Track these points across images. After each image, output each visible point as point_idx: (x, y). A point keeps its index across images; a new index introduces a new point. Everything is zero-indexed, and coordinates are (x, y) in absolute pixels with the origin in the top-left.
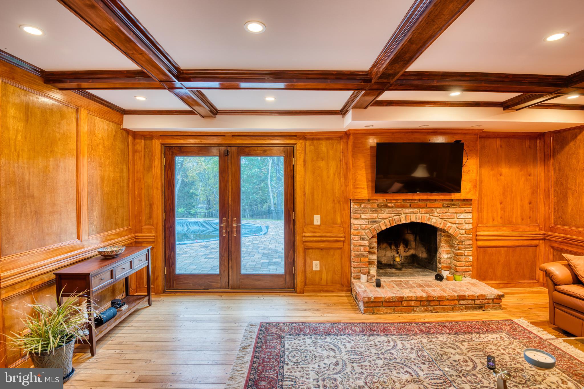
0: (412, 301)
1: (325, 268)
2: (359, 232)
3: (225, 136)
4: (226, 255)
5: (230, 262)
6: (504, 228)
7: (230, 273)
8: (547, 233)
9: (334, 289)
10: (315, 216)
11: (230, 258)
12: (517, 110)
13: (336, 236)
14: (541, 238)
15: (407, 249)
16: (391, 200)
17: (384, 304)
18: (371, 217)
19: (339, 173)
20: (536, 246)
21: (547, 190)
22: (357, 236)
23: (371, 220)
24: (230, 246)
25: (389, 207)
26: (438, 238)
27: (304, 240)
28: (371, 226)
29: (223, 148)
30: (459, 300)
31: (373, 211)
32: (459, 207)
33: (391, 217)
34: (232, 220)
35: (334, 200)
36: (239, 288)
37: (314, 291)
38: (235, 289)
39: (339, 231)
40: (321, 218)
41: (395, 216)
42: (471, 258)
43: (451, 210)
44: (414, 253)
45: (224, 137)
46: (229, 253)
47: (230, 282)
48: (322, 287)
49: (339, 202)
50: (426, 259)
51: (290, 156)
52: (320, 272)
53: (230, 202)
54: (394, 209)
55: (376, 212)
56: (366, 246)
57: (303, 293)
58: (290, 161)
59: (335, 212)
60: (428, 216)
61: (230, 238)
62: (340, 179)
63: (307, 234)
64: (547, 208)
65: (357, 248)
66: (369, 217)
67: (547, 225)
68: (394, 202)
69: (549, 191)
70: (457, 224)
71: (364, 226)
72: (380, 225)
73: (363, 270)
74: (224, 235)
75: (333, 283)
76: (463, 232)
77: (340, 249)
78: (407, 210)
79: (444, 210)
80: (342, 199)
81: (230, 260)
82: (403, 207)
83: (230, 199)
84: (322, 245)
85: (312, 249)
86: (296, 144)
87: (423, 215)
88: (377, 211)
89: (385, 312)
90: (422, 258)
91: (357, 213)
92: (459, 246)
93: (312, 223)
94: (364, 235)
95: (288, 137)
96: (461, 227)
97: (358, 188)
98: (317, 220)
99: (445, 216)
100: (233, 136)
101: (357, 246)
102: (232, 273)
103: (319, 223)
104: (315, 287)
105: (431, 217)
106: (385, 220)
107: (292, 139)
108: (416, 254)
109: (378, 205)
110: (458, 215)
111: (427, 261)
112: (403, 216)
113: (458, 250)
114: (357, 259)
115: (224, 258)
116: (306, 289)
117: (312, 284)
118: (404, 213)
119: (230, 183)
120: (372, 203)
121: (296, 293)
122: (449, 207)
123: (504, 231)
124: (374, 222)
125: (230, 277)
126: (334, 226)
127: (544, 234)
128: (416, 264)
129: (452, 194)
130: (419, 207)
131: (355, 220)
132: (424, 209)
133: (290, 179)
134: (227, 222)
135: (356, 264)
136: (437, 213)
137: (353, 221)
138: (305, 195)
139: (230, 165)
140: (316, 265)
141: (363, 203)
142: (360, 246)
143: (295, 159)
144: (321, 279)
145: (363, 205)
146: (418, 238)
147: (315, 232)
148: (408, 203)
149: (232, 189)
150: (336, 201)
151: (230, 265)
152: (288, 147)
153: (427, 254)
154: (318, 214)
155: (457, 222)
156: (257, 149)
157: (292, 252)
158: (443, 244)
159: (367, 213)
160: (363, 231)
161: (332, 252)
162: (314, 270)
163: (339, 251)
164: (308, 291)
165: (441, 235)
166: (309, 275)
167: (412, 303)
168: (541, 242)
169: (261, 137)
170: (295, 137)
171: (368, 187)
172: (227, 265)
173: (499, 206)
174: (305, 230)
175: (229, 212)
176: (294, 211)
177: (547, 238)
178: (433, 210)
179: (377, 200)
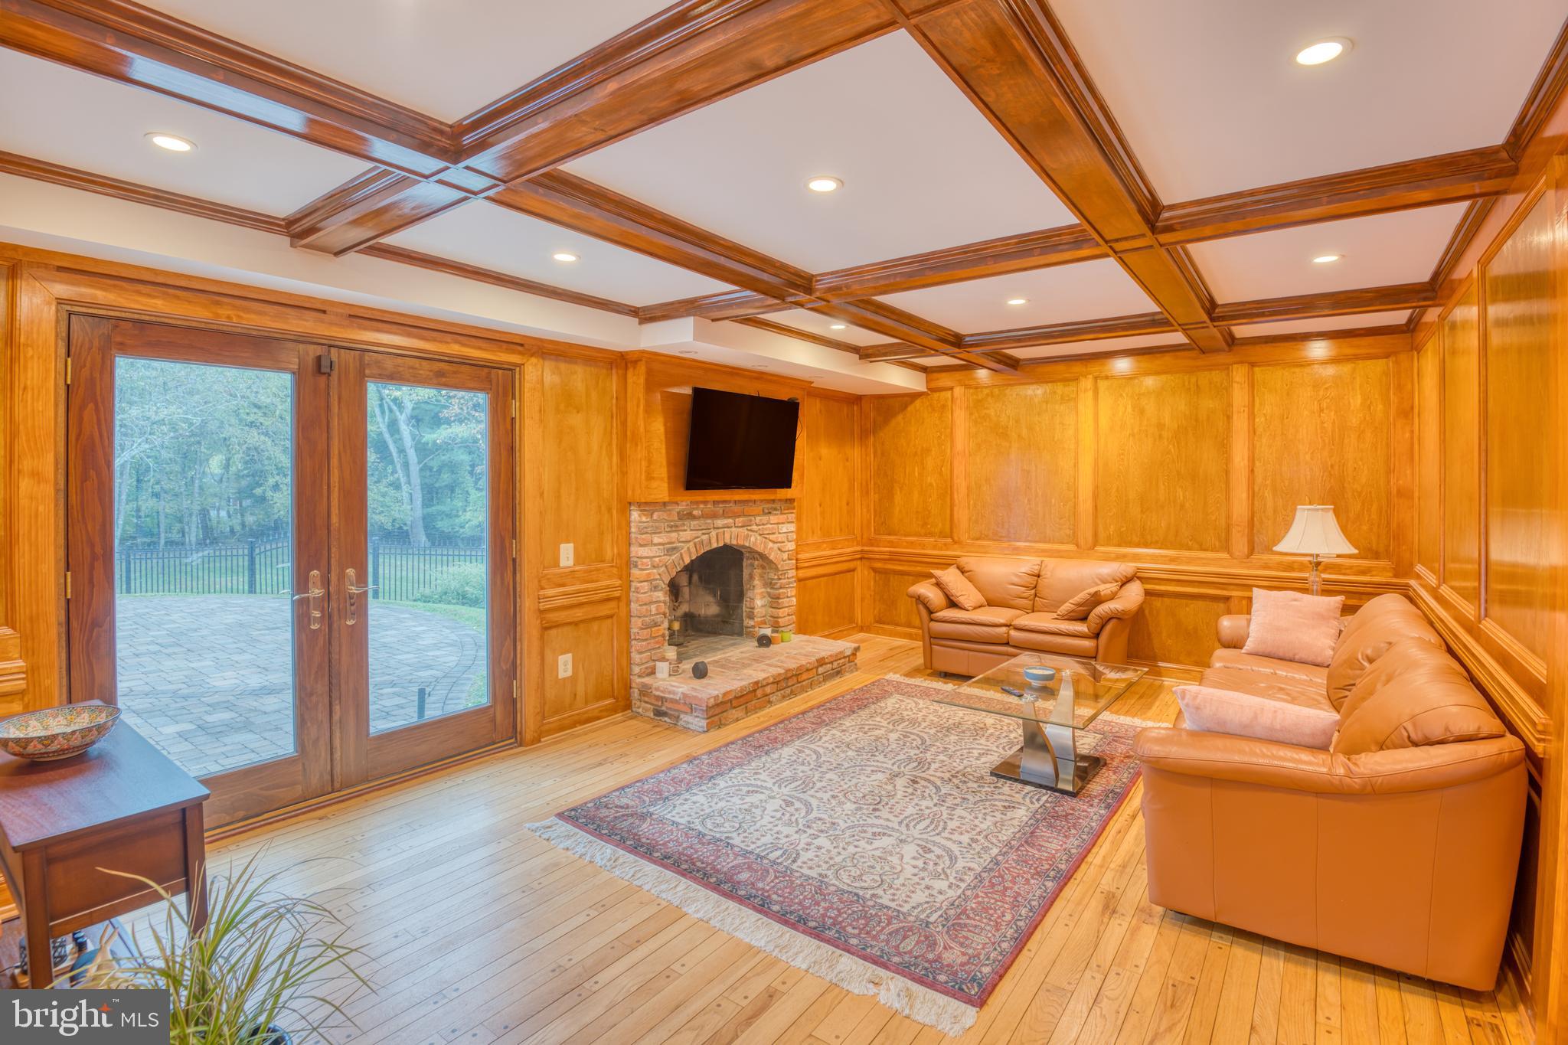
0: (768, 684)
1: (583, 665)
2: (649, 574)
3: (324, 312)
4: (321, 688)
5: (337, 708)
6: (825, 545)
7: (337, 742)
8: (866, 548)
9: (601, 711)
10: (563, 546)
11: (335, 694)
12: (871, 362)
13: (607, 587)
14: (859, 556)
15: (677, 604)
16: (697, 503)
17: (735, 703)
18: (668, 540)
19: (610, 444)
20: (853, 570)
21: (864, 483)
22: (646, 583)
23: (668, 546)
24: (335, 656)
25: (694, 518)
26: (746, 573)
27: (542, 606)
28: (668, 557)
29: (313, 351)
30: (817, 668)
31: (671, 527)
32: (782, 514)
33: (698, 537)
34: (342, 576)
35: (600, 507)
36: (366, 780)
37: (562, 729)
38: (353, 786)
39: (610, 577)
40: (575, 549)
41: (703, 534)
42: (794, 599)
43: (773, 519)
44: (687, 610)
45: (322, 316)
46: (334, 681)
47: (337, 770)
48: (578, 714)
49: (609, 510)
50: (717, 616)
51: (505, 394)
52: (573, 679)
53: (334, 519)
54: (702, 521)
55: (674, 528)
56: (660, 602)
57: (540, 741)
58: (506, 408)
59: (603, 533)
60: (744, 531)
61: (335, 634)
62: (610, 457)
63: (550, 592)
64: (865, 510)
65: (647, 610)
66: (666, 540)
67: (865, 536)
68: (702, 506)
69: (867, 485)
70: (780, 542)
71: (657, 559)
72: (681, 555)
73: (655, 654)
74: (315, 627)
75: (599, 697)
76: (785, 556)
77: (611, 617)
78: (719, 522)
79: (765, 518)
80: (615, 503)
81: (336, 703)
82: (714, 516)
83: (335, 511)
84: (579, 614)
85: (558, 626)
86: (520, 365)
87: (738, 529)
88: (677, 526)
89: (735, 717)
90: (706, 617)
91: (647, 533)
92: (782, 581)
93: (556, 564)
94: (656, 579)
95: (505, 346)
96: (783, 547)
97: (653, 478)
98: (567, 555)
99: (766, 529)
100: (350, 316)
101: (645, 604)
102: (341, 739)
103: (571, 563)
104: (564, 718)
105: (750, 533)
106: (688, 545)
107: (514, 352)
108: (692, 610)
109: (678, 513)
110: (780, 526)
111: (719, 619)
112: (714, 533)
113: (781, 588)
114: (645, 632)
115: (314, 699)
116: (546, 727)
117: (556, 712)
118: (714, 528)
119: (334, 462)
120: (669, 510)
121: (521, 745)
122: (770, 513)
123: (824, 550)
124: (672, 550)
125: (337, 755)
126: (600, 565)
127: (862, 551)
128: (690, 632)
129: (778, 490)
130: (735, 516)
131: (642, 548)
132: (741, 519)
133: (504, 454)
134: (326, 582)
135: (644, 643)
136: (757, 525)
137: (635, 550)
138: (542, 494)
139: (336, 403)
140: (565, 666)
141: (656, 511)
142: (651, 603)
143: (518, 404)
144: (575, 695)
145: (655, 516)
146: (695, 577)
147: (563, 585)
148: (719, 509)
149: (342, 480)
150: (603, 508)
151: (336, 717)
152: (500, 372)
153: (719, 606)
154: (568, 542)
155: (780, 540)
156: (417, 366)
157: (509, 642)
158: (757, 582)
159: (660, 533)
160: (655, 571)
161: (595, 626)
162: (560, 677)
163: (609, 621)
164: (550, 732)
165: (752, 565)
166: (551, 693)
167: (768, 690)
168: (859, 562)
169: (435, 334)
170: (520, 348)
171: (669, 478)
172: (326, 720)
173: (818, 509)
174: (544, 583)
175: (333, 550)
176: (514, 536)
177: (866, 556)
178: (751, 521)
179: (677, 503)
